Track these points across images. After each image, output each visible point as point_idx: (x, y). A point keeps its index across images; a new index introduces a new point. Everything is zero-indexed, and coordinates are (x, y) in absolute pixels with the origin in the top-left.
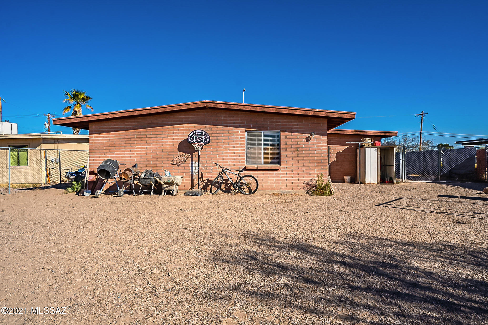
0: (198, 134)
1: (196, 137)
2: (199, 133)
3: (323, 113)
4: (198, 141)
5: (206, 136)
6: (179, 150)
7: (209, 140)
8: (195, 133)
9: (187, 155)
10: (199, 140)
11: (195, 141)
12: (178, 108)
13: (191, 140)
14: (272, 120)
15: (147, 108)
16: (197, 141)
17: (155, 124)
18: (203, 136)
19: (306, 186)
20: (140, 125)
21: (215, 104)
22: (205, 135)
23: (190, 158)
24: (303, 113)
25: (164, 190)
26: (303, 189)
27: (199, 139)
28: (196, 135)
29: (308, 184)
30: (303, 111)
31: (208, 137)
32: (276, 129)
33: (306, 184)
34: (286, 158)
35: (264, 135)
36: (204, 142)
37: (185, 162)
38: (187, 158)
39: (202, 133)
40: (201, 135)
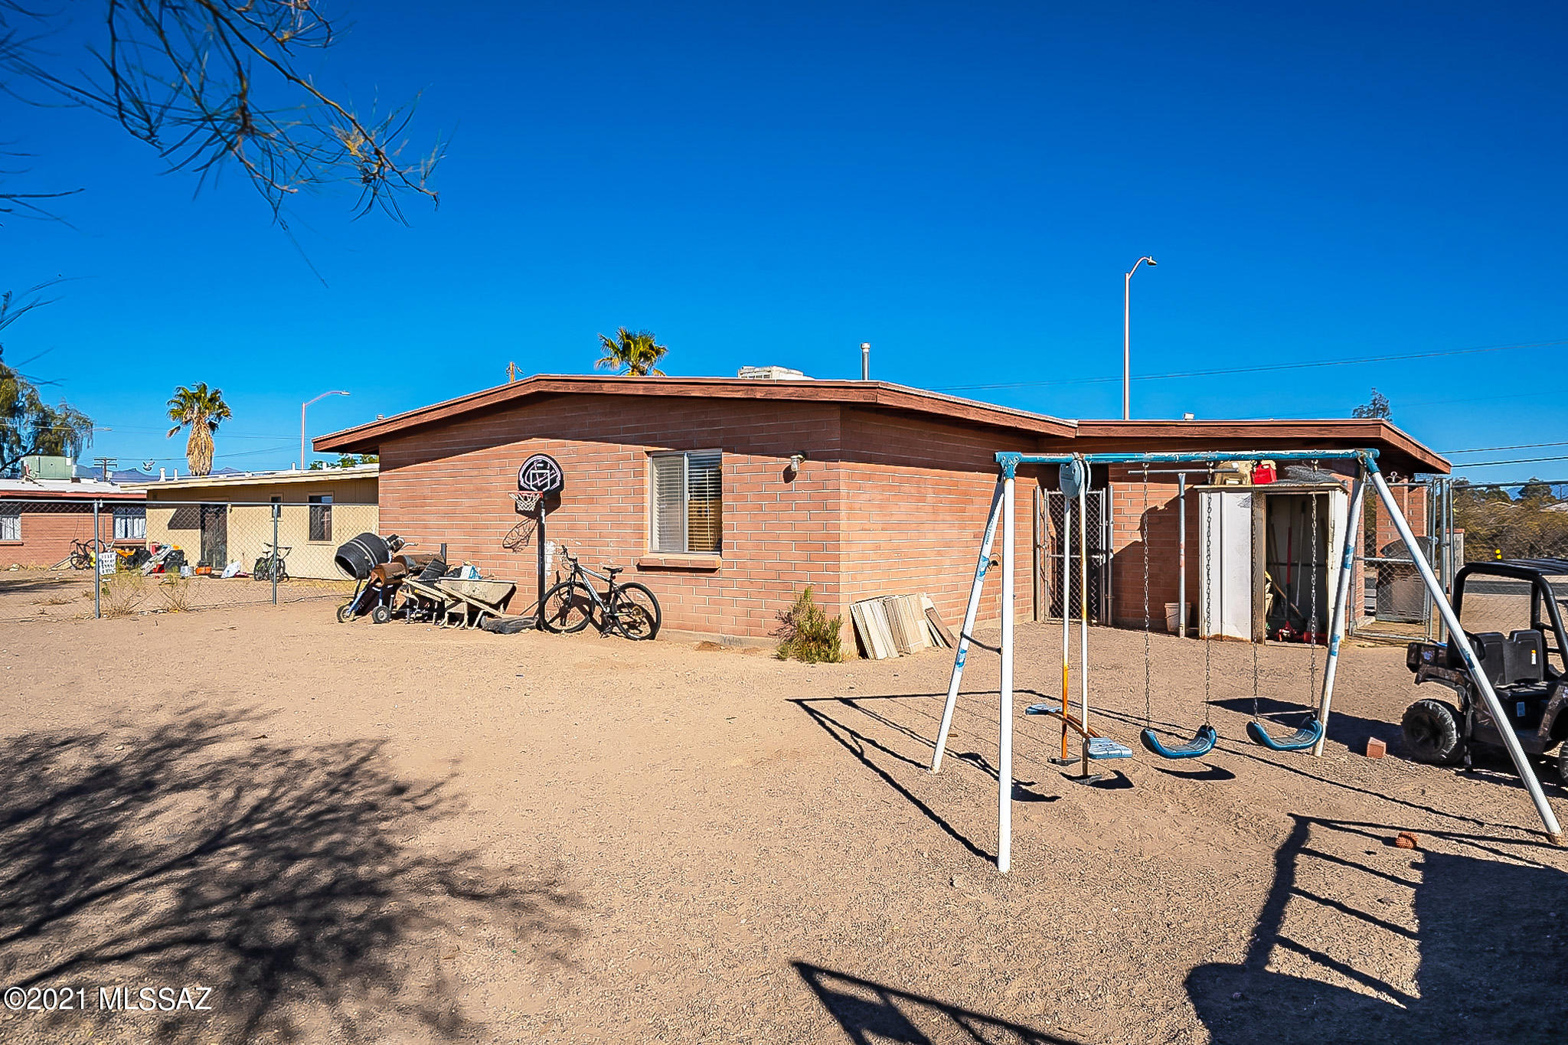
0: (538, 465)
1: (534, 475)
2: (539, 463)
3: (791, 390)
4: (539, 485)
5: (553, 471)
7: (562, 482)
8: (532, 464)
9: (531, 522)
10: (541, 482)
11: (533, 486)
13: (525, 482)
16: (535, 486)
17: (469, 443)
18: (548, 471)
19: (783, 626)
20: (454, 444)
21: (556, 384)
22: (551, 468)
23: (536, 531)
24: (741, 393)
25: (448, 613)
26: (776, 635)
27: (541, 479)
28: (533, 469)
29: (788, 620)
30: (741, 388)
31: (559, 473)
32: (713, 445)
33: (782, 619)
34: (735, 535)
35: (690, 465)
36: (551, 486)
37: (528, 542)
38: (532, 531)
39: (545, 463)
40: (544, 468)
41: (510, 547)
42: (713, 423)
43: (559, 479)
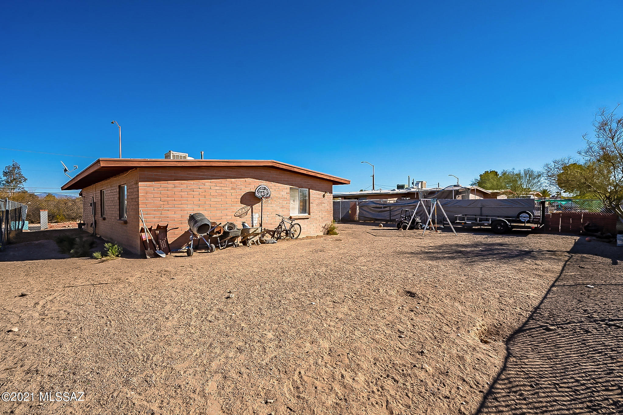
2: (263, 188)
4: (263, 195)
6: (241, 203)
8: (261, 188)
9: (248, 207)
11: (260, 195)
12: (252, 164)
13: (257, 194)
14: (305, 181)
15: (225, 160)
22: (267, 190)
23: (250, 210)
26: (322, 231)
29: (324, 228)
31: (269, 192)
34: (314, 210)
35: (300, 192)
36: (266, 196)
37: (247, 214)
38: (248, 210)
39: (265, 188)
40: (265, 190)
41: (238, 216)
42: (308, 182)
43: (269, 194)
